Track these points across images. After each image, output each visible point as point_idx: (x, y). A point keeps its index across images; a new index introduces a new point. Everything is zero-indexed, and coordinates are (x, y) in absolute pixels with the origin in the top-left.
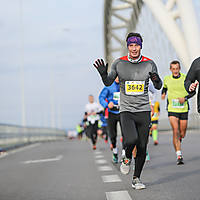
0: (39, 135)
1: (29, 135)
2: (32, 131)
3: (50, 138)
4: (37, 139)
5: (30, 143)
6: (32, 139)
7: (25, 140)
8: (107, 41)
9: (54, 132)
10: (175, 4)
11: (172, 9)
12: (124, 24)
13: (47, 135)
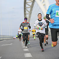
0: (6, 38)
1: (3, 38)
2: (4, 36)
3: (9, 39)
4: (5, 39)
5: (3, 40)
6: (4, 39)
7: (2, 39)
8: (25, 11)
9: (10, 37)
10: (44, 1)
11: (43, 3)
12: (30, 7)
13: (8, 38)
